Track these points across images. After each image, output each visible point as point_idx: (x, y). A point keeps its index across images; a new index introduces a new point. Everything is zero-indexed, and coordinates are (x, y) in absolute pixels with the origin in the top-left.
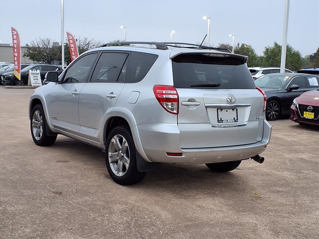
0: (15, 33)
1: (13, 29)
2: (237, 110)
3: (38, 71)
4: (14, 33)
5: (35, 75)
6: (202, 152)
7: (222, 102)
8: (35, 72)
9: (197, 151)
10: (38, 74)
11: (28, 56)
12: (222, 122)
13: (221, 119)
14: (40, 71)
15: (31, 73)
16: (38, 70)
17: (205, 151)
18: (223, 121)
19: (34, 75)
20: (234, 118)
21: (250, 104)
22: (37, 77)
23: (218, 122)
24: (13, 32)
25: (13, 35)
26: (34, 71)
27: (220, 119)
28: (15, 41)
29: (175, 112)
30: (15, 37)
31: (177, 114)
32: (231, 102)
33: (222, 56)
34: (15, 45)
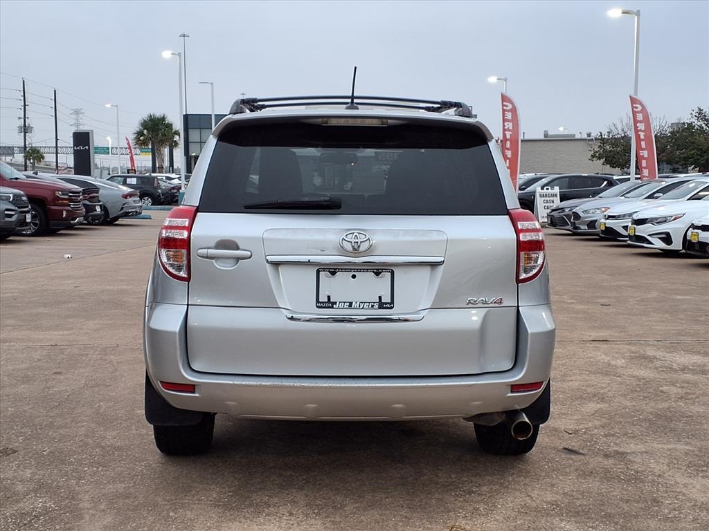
0: (510, 106)
1: (505, 98)
2: (392, 273)
3: (557, 190)
4: (507, 106)
5: (548, 199)
6: (245, 386)
7: (323, 251)
8: (550, 191)
9: (231, 382)
10: (556, 196)
11: (599, 158)
12: (332, 308)
13: (329, 297)
14: (560, 189)
15: (540, 195)
16: (555, 187)
17: (255, 383)
18: (335, 303)
19: (544, 198)
20: (380, 298)
21: (442, 259)
22: (553, 202)
23: (318, 307)
24: (504, 103)
25: (504, 111)
26: (547, 189)
27: (323, 299)
28: (509, 125)
29: (183, 274)
30: (509, 116)
31: (188, 279)
32: (356, 250)
33: (375, 123)
34: (508, 135)
